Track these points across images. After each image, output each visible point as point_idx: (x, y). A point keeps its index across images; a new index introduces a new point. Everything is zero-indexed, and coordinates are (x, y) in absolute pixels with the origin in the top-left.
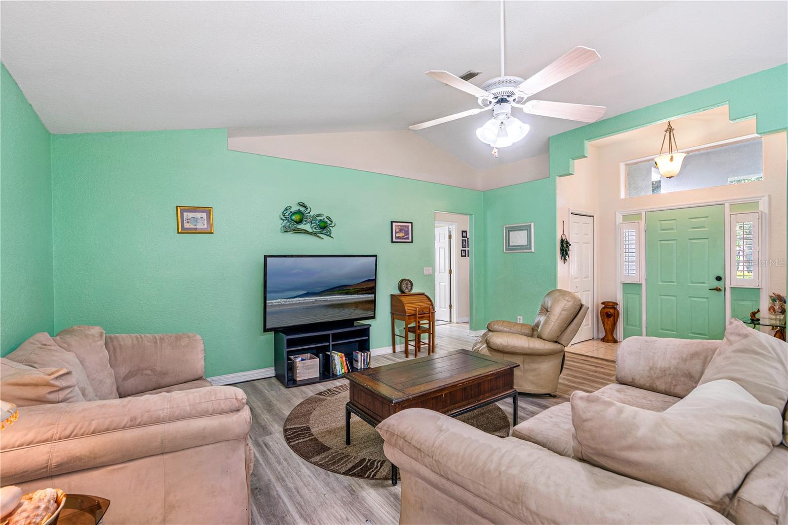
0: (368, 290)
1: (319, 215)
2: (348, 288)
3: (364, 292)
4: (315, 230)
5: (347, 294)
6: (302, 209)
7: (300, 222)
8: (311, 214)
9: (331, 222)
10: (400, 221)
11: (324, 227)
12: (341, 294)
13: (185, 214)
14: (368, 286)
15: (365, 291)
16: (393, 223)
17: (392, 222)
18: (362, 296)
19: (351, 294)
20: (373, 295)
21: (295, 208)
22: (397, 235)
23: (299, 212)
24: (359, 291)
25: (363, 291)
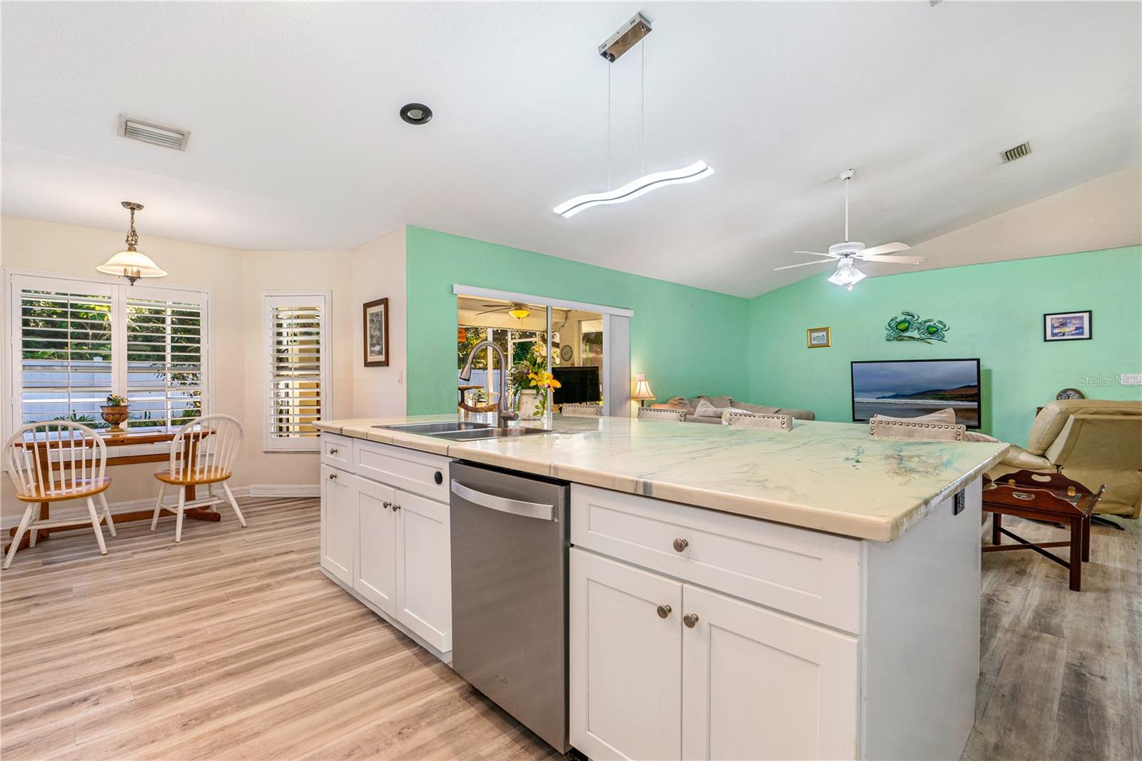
0: (968, 397)
1: (929, 321)
2: (943, 393)
3: (963, 399)
4: (922, 336)
5: (941, 399)
6: (908, 318)
7: (906, 330)
8: (920, 321)
9: (945, 326)
10: (1065, 311)
11: (934, 332)
12: (934, 399)
13: (812, 334)
14: (968, 393)
15: (965, 397)
16: (1047, 317)
17: (1045, 315)
18: (961, 403)
19: (947, 400)
20: (976, 404)
21: (901, 318)
22: (1056, 331)
23: (905, 321)
24: (957, 397)
25: (962, 397)
